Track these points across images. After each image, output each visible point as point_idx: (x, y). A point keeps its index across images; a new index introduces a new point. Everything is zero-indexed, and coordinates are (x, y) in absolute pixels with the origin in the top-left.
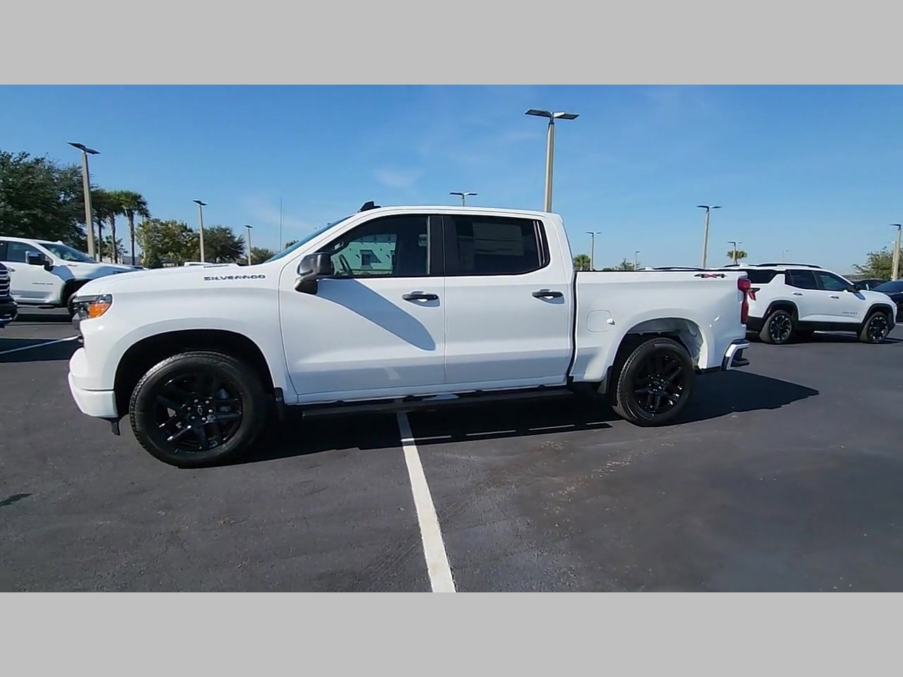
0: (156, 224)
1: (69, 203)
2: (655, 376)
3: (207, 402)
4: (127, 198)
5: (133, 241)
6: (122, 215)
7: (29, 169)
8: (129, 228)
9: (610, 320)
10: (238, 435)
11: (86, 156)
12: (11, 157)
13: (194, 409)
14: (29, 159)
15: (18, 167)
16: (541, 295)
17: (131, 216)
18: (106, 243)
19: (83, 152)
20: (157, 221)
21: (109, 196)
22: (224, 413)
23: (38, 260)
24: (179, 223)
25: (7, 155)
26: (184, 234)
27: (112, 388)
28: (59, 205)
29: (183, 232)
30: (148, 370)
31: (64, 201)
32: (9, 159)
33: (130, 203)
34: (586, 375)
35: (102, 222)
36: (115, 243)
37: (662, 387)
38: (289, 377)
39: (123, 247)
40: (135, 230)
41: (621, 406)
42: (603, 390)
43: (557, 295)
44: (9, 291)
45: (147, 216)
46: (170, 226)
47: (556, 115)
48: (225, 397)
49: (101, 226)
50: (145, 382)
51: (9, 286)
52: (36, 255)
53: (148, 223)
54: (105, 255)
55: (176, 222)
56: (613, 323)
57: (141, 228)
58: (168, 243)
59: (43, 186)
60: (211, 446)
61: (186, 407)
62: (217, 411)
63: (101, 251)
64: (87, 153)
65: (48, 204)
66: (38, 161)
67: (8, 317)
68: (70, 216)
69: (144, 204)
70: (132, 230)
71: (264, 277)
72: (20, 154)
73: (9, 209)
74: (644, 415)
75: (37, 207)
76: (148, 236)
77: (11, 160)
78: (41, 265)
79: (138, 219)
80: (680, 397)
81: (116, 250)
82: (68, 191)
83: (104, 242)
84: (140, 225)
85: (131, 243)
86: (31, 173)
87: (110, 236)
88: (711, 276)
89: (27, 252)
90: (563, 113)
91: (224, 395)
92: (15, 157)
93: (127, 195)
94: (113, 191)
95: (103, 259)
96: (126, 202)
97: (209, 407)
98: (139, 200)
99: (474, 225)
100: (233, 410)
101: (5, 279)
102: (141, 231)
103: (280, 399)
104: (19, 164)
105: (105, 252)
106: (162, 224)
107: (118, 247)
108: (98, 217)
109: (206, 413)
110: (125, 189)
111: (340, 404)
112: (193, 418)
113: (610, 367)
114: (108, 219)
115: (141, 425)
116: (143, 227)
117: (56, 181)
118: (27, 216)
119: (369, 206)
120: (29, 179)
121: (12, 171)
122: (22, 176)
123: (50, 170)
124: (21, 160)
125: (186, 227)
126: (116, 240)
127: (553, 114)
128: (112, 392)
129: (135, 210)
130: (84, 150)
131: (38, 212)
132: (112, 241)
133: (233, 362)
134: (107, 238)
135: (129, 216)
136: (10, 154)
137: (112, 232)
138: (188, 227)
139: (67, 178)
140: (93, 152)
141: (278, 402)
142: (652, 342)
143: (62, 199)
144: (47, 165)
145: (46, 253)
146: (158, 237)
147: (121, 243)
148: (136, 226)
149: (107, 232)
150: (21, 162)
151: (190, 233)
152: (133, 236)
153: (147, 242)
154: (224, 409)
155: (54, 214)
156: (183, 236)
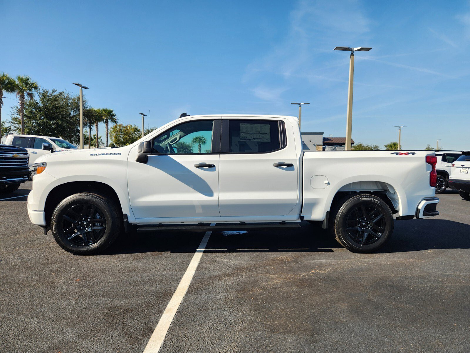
0: (121, 127)
1: (75, 116)
2: (363, 219)
3: (89, 220)
4: (105, 112)
5: (107, 137)
6: (102, 122)
7: (56, 98)
8: (106, 130)
9: (326, 182)
10: (103, 239)
11: (82, 90)
12: (48, 92)
13: (82, 223)
14: (56, 93)
15: (51, 97)
16: (280, 165)
17: (107, 123)
18: (93, 139)
19: (81, 88)
20: (121, 125)
21: (95, 112)
22: (98, 226)
23: (48, 148)
24: (133, 126)
25: (47, 91)
26: (136, 133)
27: (44, 210)
28: (70, 118)
29: (135, 132)
30: (61, 201)
31: (73, 115)
32: (47, 93)
33: (107, 116)
34: (312, 216)
35: (91, 126)
36: (98, 139)
37: (369, 227)
38: (131, 209)
39: (102, 141)
40: (109, 131)
41: (338, 238)
42: (325, 226)
43: (290, 166)
44: (28, 164)
45: (116, 122)
46: (128, 128)
47: (355, 49)
48: (99, 218)
49: (91, 129)
50: (59, 207)
51: (28, 161)
52: (47, 145)
53: (116, 127)
54: (92, 145)
55: (132, 126)
56: (329, 183)
57: (112, 130)
58: (127, 138)
59: (62, 107)
60: (89, 244)
61: (78, 222)
62: (94, 225)
63: (90, 143)
64: (83, 89)
65: (65, 117)
66: (61, 94)
67: (26, 177)
68: (75, 123)
69: (114, 115)
70: (107, 130)
71: (120, 154)
72: (52, 90)
73: (45, 120)
74: (355, 246)
75: (59, 119)
76: (116, 134)
77: (48, 94)
78: (49, 150)
79: (111, 124)
80: (382, 235)
81: (98, 143)
82: (75, 110)
83: (92, 138)
84: (112, 128)
85: (106, 138)
86: (58, 100)
87: (96, 135)
88: (405, 154)
89: (43, 143)
90: (360, 48)
91: (98, 217)
92: (50, 92)
93: (105, 111)
94: (98, 109)
95: (91, 148)
96: (105, 115)
97: (90, 222)
98: (112, 114)
99: (241, 124)
100: (102, 226)
101: (26, 157)
102: (112, 131)
103: (126, 220)
104: (52, 96)
105: (92, 143)
106: (124, 127)
107: (100, 140)
108: (89, 124)
109: (88, 226)
110: (105, 108)
111: (160, 225)
112: (82, 228)
113: (327, 212)
114: (95, 125)
115: (56, 231)
116: (113, 129)
117: (69, 104)
118: (53, 124)
119: (184, 115)
120: (56, 104)
121: (48, 100)
122: (53, 102)
123: (67, 99)
124: (53, 93)
125: (137, 129)
126: (99, 137)
127: (354, 48)
128: (43, 212)
129: (109, 119)
130: (81, 87)
131: (59, 122)
132: (96, 138)
133: (102, 198)
134: (94, 136)
135: (106, 123)
136: (48, 90)
137: (96, 132)
138: (138, 129)
139: (75, 102)
140: (86, 88)
141: (125, 222)
142: (358, 197)
143: (72, 114)
144: (66, 95)
145: (53, 144)
146: (121, 135)
147: (101, 139)
148: (109, 129)
149: (94, 132)
150: (53, 95)
151: (139, 132)
152: (107, 135)
153: (116, 138)
154: (97, 224)
155: (67, 123)
156: (135, 134)
